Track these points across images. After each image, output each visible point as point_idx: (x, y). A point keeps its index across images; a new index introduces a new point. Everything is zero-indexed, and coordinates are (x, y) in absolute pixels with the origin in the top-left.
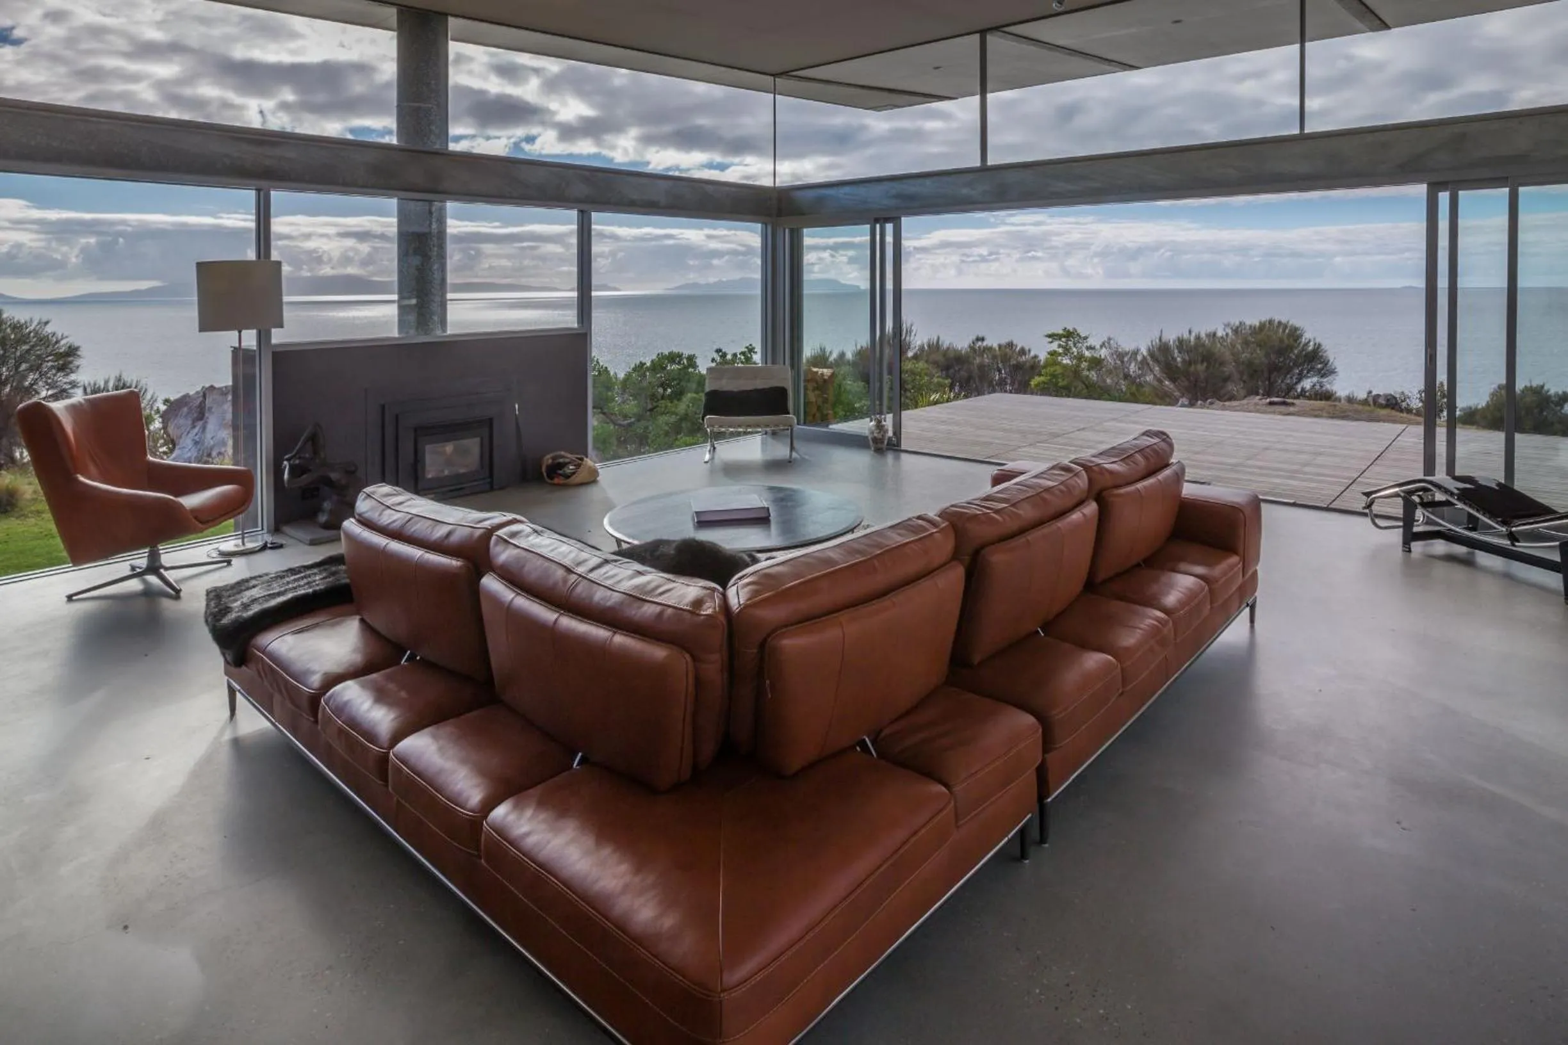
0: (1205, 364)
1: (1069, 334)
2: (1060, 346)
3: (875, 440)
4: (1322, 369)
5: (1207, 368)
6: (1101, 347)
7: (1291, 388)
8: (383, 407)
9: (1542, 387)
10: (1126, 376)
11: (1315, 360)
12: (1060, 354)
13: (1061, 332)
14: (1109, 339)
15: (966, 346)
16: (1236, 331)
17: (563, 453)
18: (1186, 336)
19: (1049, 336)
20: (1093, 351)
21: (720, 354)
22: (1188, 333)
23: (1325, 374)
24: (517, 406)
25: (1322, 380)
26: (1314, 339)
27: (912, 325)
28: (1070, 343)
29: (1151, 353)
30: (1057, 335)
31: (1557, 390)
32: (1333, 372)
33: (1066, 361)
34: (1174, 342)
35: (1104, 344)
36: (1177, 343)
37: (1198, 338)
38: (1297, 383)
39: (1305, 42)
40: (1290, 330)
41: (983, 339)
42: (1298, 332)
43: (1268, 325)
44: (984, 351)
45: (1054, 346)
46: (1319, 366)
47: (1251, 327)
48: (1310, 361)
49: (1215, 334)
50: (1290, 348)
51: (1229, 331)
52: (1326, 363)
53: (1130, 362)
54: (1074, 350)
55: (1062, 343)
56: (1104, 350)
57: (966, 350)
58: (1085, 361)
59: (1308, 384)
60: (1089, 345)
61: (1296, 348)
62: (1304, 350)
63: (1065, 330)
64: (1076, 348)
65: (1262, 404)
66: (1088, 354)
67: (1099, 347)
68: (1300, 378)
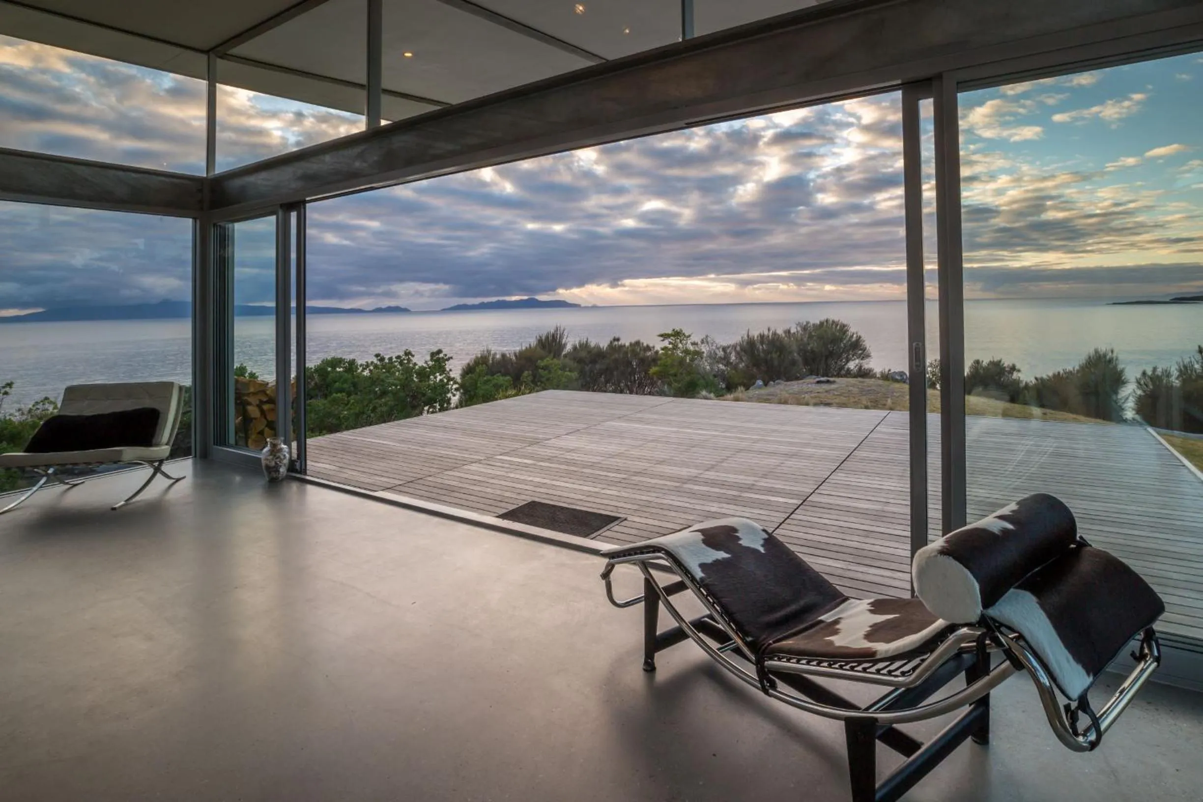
0: (778, 353)
1: (677, 334)
2: (670, 343)
3: (268, 467)
4: (862, 354)
5: (779, 356)
6: (702, 342)
7: (842, 368)
9: (1000, 361)
10: (729, 364)
11: (857, 347)
12: (670, 349)
13: (670, 332)
14: (707, 336)
15: (606, 346)
16: (805, 329)
18: (766, 333)
19: (661, 336)
20: (694, 348)
21: (379, 358)
22: (767, 330)
23: (863, 357)
25: (861, 362)
26: (857, 333)
27: (564, 330)
28: (677, 340)
29: (743, 347)
30: (666, 334)
31: (1009, 363)
32: (868, 356)
33: (676, 354)
34: (758, 337)
35: (703, 340)
36: (759, 338)
37: (775, 334)
38: (846, 364)
40: (841, 326)
41: (618, 340)
42: (846, 328)
43: (825, 324)
44: (619, 348)
45: (666, 343)
46: (860, 352)
47: (814, 325)
48: (854, 349)
49: (789, 331)
50: (841, 340)
51: (799, 329)
52: (864, 350)
53: (730, 353)
54: (680, 345)
55: (672, 341)
56: (703, 345)
57: (606, 348)
58: (690, 354)
59: (852, 365)
60: (692, 342)
61: (845, 339)
62: (850, 340)
63: (674, 330)
64: (682, 344)
65: (811, 383)
66: (691, 348)
67: (699, 343)
68: (848, 361)
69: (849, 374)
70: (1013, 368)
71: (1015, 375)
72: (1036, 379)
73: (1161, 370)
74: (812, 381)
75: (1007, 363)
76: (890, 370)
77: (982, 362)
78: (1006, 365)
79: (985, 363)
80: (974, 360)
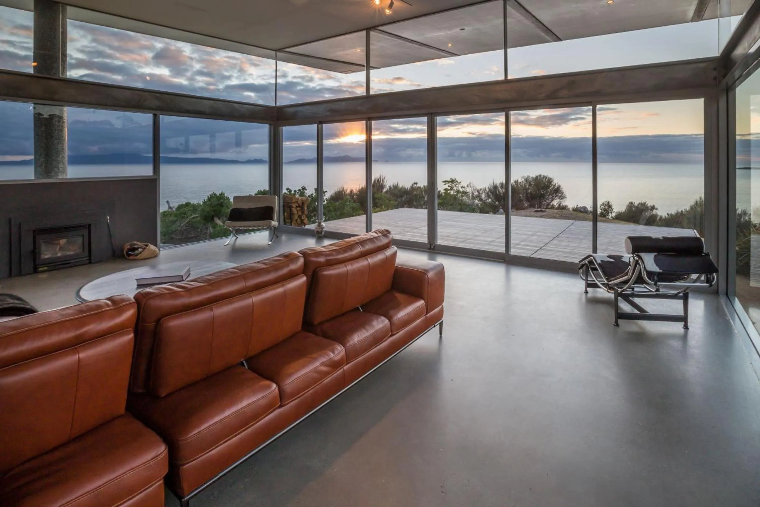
1: (453, 181)
2: (449, 186)
3: (318, 232)
4: (561, 196)
6: (467, 186)
7: (549, 204)
8: (10, 219)
9: (645, 203)
10: (481, 200)
11: (558, 192)
12: (448, 190)
13: (449, 180)
14: (470, 183)
15: (409, 187)
16: (527, 180)
17: (136, 242)
19: (444, 182)
20: (463, 189)
23: (562, 198)
24: (108, 217)
25: (561, 201)
26: (558, 183)
28: (453, 185)
29: (490, 190)
30: (447, 181)
32: (565, 197)
33: (452, 193)
34: (499, 184)
38: (551, 202)
39: (507, 48)
40: (548, 179)
41: (417, 184)
42: (551, 180)
43: (539, 177)
44: (417, 189)
45: (446, 186)
46: (560, 195)
47: (532, 178)
48: (556, 193)
49: (517, 181)
50: (549, 187)
51: (523, 180)
52: (562, 193)
53: (482, 194)
54: (455, 188)
55: (450, 185)
56: (468, 188)
57: (409, 189)
58: (460, 193)
59: (555, 203)
60: (461, 186)
61: (551, 187)
62: (554, 188)
63: (451, 179)
64: (456, 187)
65: (532, 212)
66: (461, 190)
67: (466, 187)
68: (552, 200)
69: (553, 207)
70: (653, 208)
71: (654, 212)
72: (668, 214)
73: (741, 211)
74: (532, 210)
75: (650, 204)
76: (577, 206)
77: (634, 203)
78: (649, 205)
79: (636, 204)
80: (629, 202)
